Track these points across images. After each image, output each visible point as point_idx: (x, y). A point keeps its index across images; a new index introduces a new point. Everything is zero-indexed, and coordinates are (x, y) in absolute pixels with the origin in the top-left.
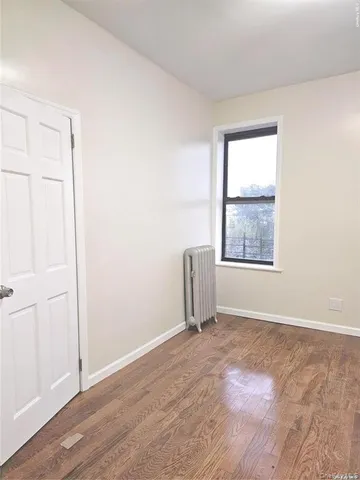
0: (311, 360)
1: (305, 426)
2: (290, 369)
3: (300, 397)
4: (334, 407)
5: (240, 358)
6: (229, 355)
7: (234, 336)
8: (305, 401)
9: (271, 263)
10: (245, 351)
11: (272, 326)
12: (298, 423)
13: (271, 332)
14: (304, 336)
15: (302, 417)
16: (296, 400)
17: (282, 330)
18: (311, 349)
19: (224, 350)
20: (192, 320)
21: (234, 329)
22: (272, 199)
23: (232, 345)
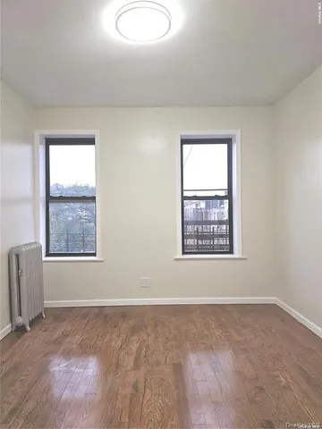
0: (134, 331)
1: (141, 386)
2: (119, 343)
3: (132, 364)
4: (158, 364)
5: (74, 346)
6: (63, 347)
7: (65, 327)
8: (137, 366)
9: (94, 255)
10: (78, 338)
11: (97, 310)
12: (135, 386)
13: (97, 316)
14: (124, 312)
15: (137, 381)
16: (129, 368)
17: (105, 311)
18: (131, 323)
19: (58, 343)
20: (19, 320)
21: (64, 321)
22: (93, 199)
23: (65, 335)
